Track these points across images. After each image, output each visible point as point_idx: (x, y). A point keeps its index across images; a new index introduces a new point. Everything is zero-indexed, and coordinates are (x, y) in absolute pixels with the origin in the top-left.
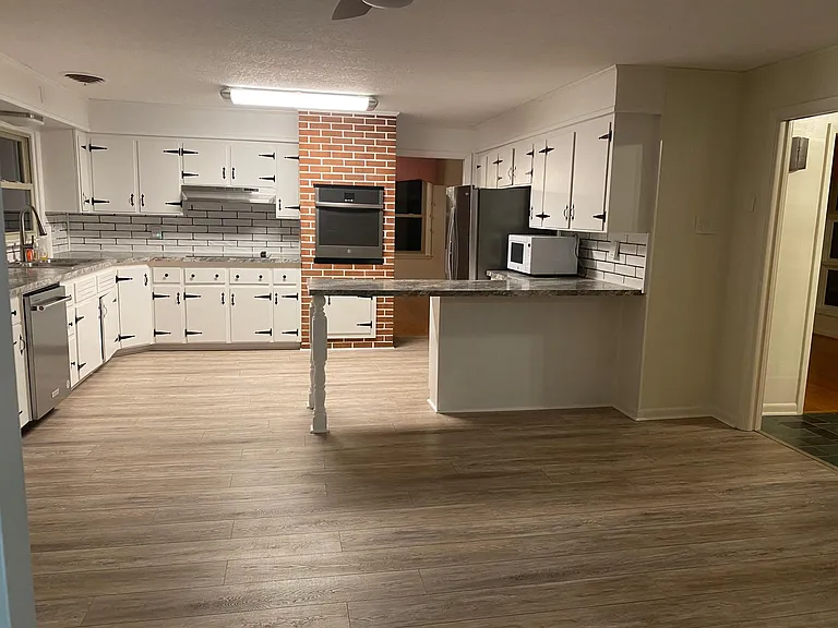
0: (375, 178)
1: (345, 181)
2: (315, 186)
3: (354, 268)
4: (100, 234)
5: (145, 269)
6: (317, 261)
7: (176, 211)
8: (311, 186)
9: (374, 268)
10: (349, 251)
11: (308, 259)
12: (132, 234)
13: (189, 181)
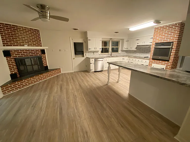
0: (171, 40)
1: (162, 42)
2: (155, 43)
3: (161, 61)
4: (129, 53)
5: (127, 58)
6: (153, 59)
7: (135, 49)
8: (154, 43)
9: (166, 62)
10: (160, 58)
11: (151, 59)
12: (132, 53)
13: (138, 44)
